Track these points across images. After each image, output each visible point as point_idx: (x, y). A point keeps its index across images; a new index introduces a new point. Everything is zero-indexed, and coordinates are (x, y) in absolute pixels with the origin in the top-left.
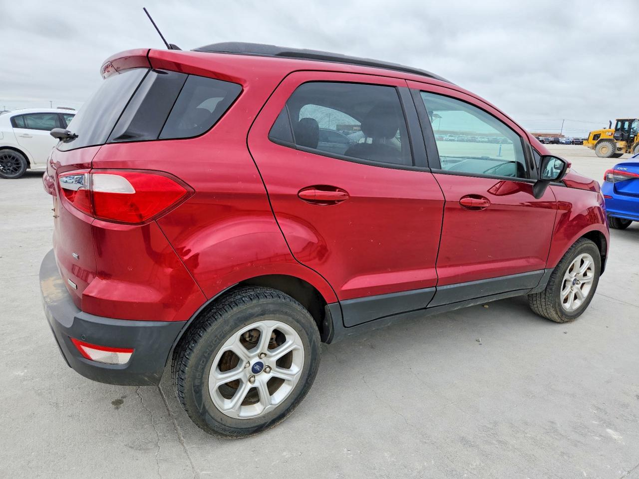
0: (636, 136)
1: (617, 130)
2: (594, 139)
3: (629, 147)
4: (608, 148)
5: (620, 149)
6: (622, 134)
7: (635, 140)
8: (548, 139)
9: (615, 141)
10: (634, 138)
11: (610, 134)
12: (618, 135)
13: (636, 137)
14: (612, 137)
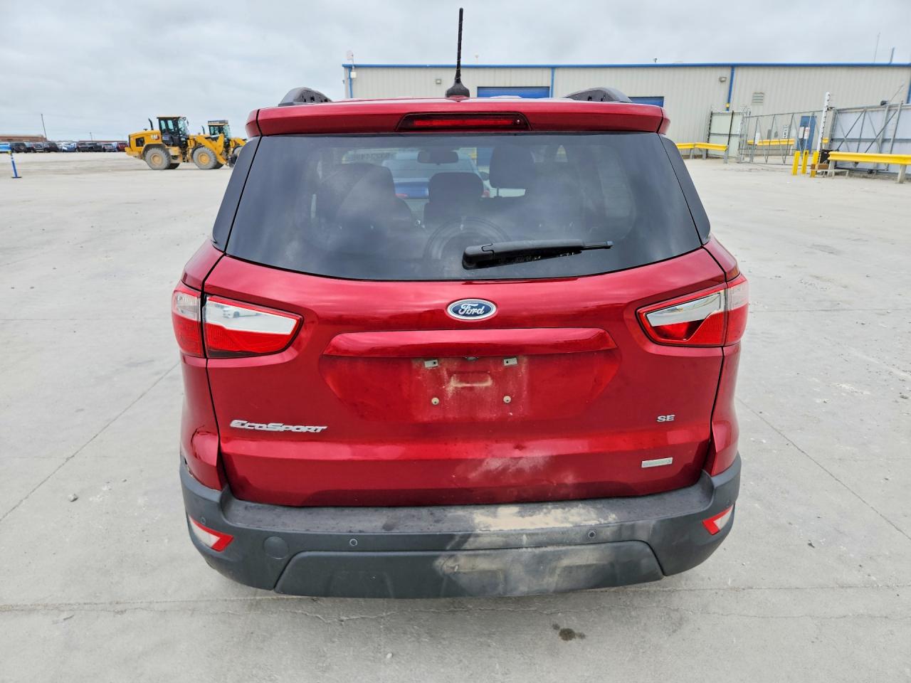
0: (188, 139)
1: (163, 132)
2: (138, 145)
3: (184, 154)
4: (161, 159)
5: (175, 157)
6: (171, 137)
7: (189, 144)
8: (24, 145)
9: (167, 147)
10: (186, 142)
11: (156, 137)
12: (166, 138)
13: (188, 141)
14: (160, 142)
